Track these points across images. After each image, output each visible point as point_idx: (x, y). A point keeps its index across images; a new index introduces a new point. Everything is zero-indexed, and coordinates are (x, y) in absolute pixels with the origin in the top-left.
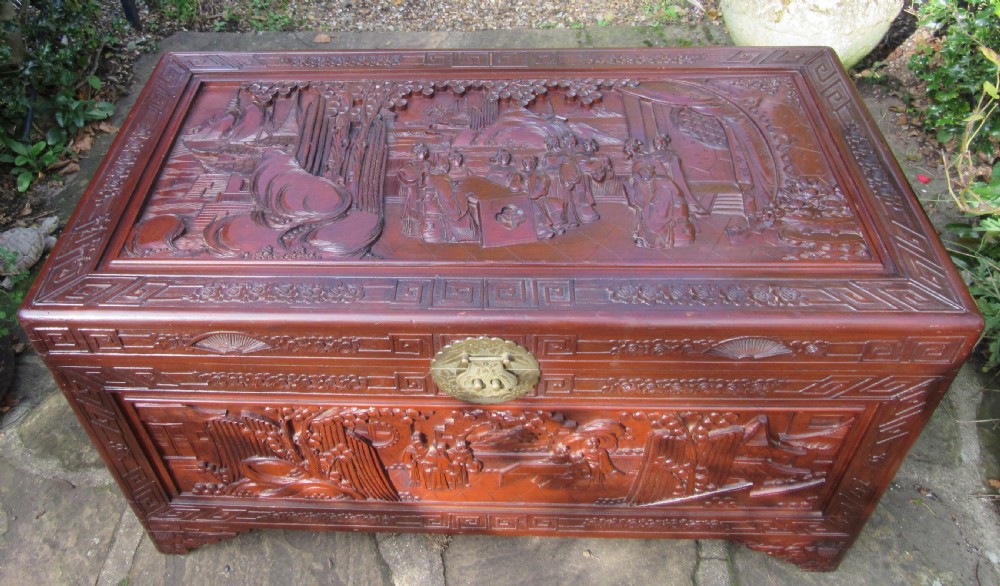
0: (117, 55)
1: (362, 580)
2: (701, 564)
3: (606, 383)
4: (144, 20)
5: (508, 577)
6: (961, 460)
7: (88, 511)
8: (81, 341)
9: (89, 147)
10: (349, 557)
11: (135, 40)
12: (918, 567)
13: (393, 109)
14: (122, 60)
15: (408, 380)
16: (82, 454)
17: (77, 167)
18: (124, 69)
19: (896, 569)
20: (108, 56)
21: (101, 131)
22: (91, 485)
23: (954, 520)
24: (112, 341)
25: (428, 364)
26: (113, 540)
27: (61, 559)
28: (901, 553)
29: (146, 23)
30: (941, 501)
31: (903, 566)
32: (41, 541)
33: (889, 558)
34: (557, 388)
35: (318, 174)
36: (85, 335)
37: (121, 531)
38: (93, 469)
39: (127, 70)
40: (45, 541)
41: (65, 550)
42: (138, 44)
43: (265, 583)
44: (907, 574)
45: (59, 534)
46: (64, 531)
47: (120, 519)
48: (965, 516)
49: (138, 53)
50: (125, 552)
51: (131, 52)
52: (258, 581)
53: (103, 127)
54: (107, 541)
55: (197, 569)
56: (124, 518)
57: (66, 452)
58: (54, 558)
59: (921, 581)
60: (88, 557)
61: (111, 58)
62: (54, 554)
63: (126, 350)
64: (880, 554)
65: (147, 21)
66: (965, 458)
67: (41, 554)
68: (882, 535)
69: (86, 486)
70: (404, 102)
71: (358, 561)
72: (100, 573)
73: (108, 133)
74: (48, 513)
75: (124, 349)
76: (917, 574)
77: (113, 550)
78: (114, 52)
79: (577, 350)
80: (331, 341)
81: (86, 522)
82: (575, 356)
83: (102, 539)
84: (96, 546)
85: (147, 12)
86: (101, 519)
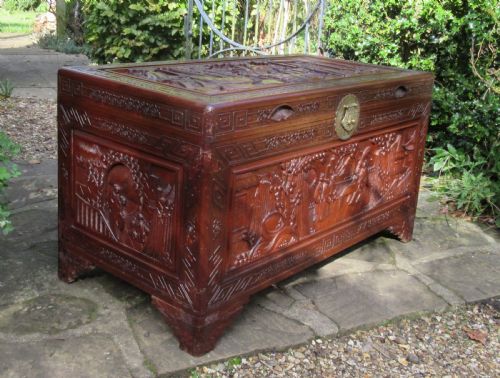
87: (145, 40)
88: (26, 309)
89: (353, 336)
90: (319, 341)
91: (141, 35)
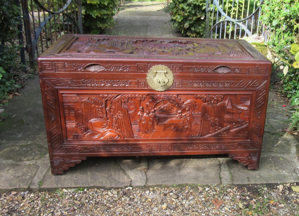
1: (120, 178)
3: (190, 83)
6: (291, 153)
7: (25, 169)
8: (54, 67)
10: (116, 174)
11: (25, 75)
13: (133, 42)
14: (21, 79)
15: (140, 82)
20: (16, 77)
21: (16, 95)
22: (26, 164)
23: (289, 163)
24: (62, 67)
25: (146, 76)
30: (286, 160)
31: (275, 169)
32: (9, 175)
33: (272, 168)
34: (178, 84)
36: (55, 64)
38: (26, 161)
39: (23, 82)
40: (11, 175)
44: (276, 171)
45: (16, 174)
46: (18, 173)
48: (292, 162)
49: (27, 78)
51: (24, 78)
54: (34, 174)
56: (39, 170)
60: (27, 177)
63: (65, 71)
65: (29, 71)
66: (292, 152)
67: (10, 178)
68: (270, 165)
70: (136, 41)
71: (119, 174)
72: (32, 180)
74: (11, 170)
76: (279, 170)
78: (18, 77)
79: (183, 70)
80: (122, 66)
81: (25, 171)
82: (182, 72)
83: (32, 174)
84: (30, 175)
85: (29, 68)
86: (31, 170)
87: (189, 12)
88: (18, 149)
89: (151, 189)
90: (131, 188)
91: (188, 9)
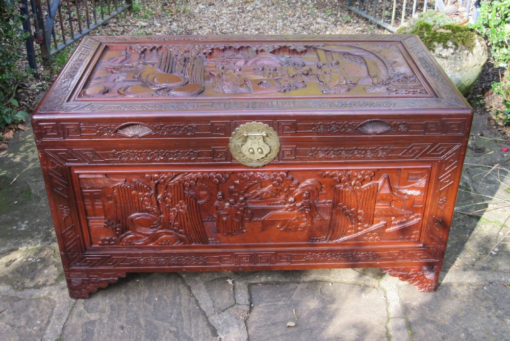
0: (25, 91)
1: (199, 333)
2: (390, 320)
3: (312, 151)
4: (40, 74)
5: (283, 330)
7: (31, 309)
8: (61, 131)
9: (12, 137)
10: (191, 324)
11: (36, 84)
12: (505, 316)
13: (205, 54)
14: (28, 94)
15: (218, 152)
16: (25, 283)
17: (6, 146)
18: (29, 98)
19: (494, 318)
20: (20, 91)
21: (19, 129)
22: (33, 297)
24: (76, 131)
26: (49, 322)
27: (17, 331)
28: (496, 311)
29: (42, 75)
31: (497, 317)
32: (4, 324)
33: (490, 314)
34: (288, 155)
35: (171, 73)
36: (63, 127)
37: (54, 317)
38: (32, 290)
39: (31, 99)
40: (6, 324)
41: (19, 328)
42: (38, 86)
43: (143, 338)
44: (499, 320)
45: (15, 320)
46: (18, 319)
47: (52, 312)
49: (38, 90)
50: (57, 326)
51: (33, 90)
52: (139, 337)
53: (20, 127)
54: (45, 322)
55: (102, 333)
56: (54, 311)
57: (15, 282)
58: (13, 331)
59: (507, 322)
60: (34, 330)
61: (21, 92)
62: (13, 329)
63: (81, 137)
64: (485, 312)
65: (43, 74)
67: (5, 330)
68: (486, 304)
69: (29, 297)
70: (210, 51)
71: (197, 325)
72: (43, 336)
73: (23, 130)
74: (7, 310)
75: (81, 136)
76: (504, 319)
77: (50, 326)
78: (24, 89)
79: (297, 129)
80: (183, 127)
81: (31, 314)
82: (296, 134)
83: (42, 321)
84: (38, 325)
85: (42, 69)
86: (40, 312)
